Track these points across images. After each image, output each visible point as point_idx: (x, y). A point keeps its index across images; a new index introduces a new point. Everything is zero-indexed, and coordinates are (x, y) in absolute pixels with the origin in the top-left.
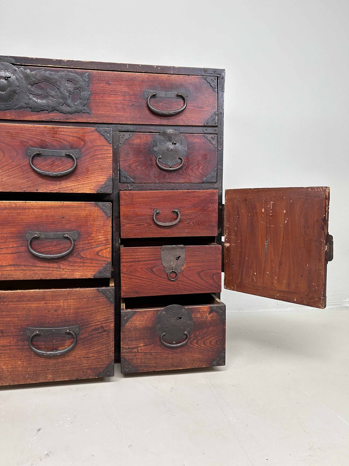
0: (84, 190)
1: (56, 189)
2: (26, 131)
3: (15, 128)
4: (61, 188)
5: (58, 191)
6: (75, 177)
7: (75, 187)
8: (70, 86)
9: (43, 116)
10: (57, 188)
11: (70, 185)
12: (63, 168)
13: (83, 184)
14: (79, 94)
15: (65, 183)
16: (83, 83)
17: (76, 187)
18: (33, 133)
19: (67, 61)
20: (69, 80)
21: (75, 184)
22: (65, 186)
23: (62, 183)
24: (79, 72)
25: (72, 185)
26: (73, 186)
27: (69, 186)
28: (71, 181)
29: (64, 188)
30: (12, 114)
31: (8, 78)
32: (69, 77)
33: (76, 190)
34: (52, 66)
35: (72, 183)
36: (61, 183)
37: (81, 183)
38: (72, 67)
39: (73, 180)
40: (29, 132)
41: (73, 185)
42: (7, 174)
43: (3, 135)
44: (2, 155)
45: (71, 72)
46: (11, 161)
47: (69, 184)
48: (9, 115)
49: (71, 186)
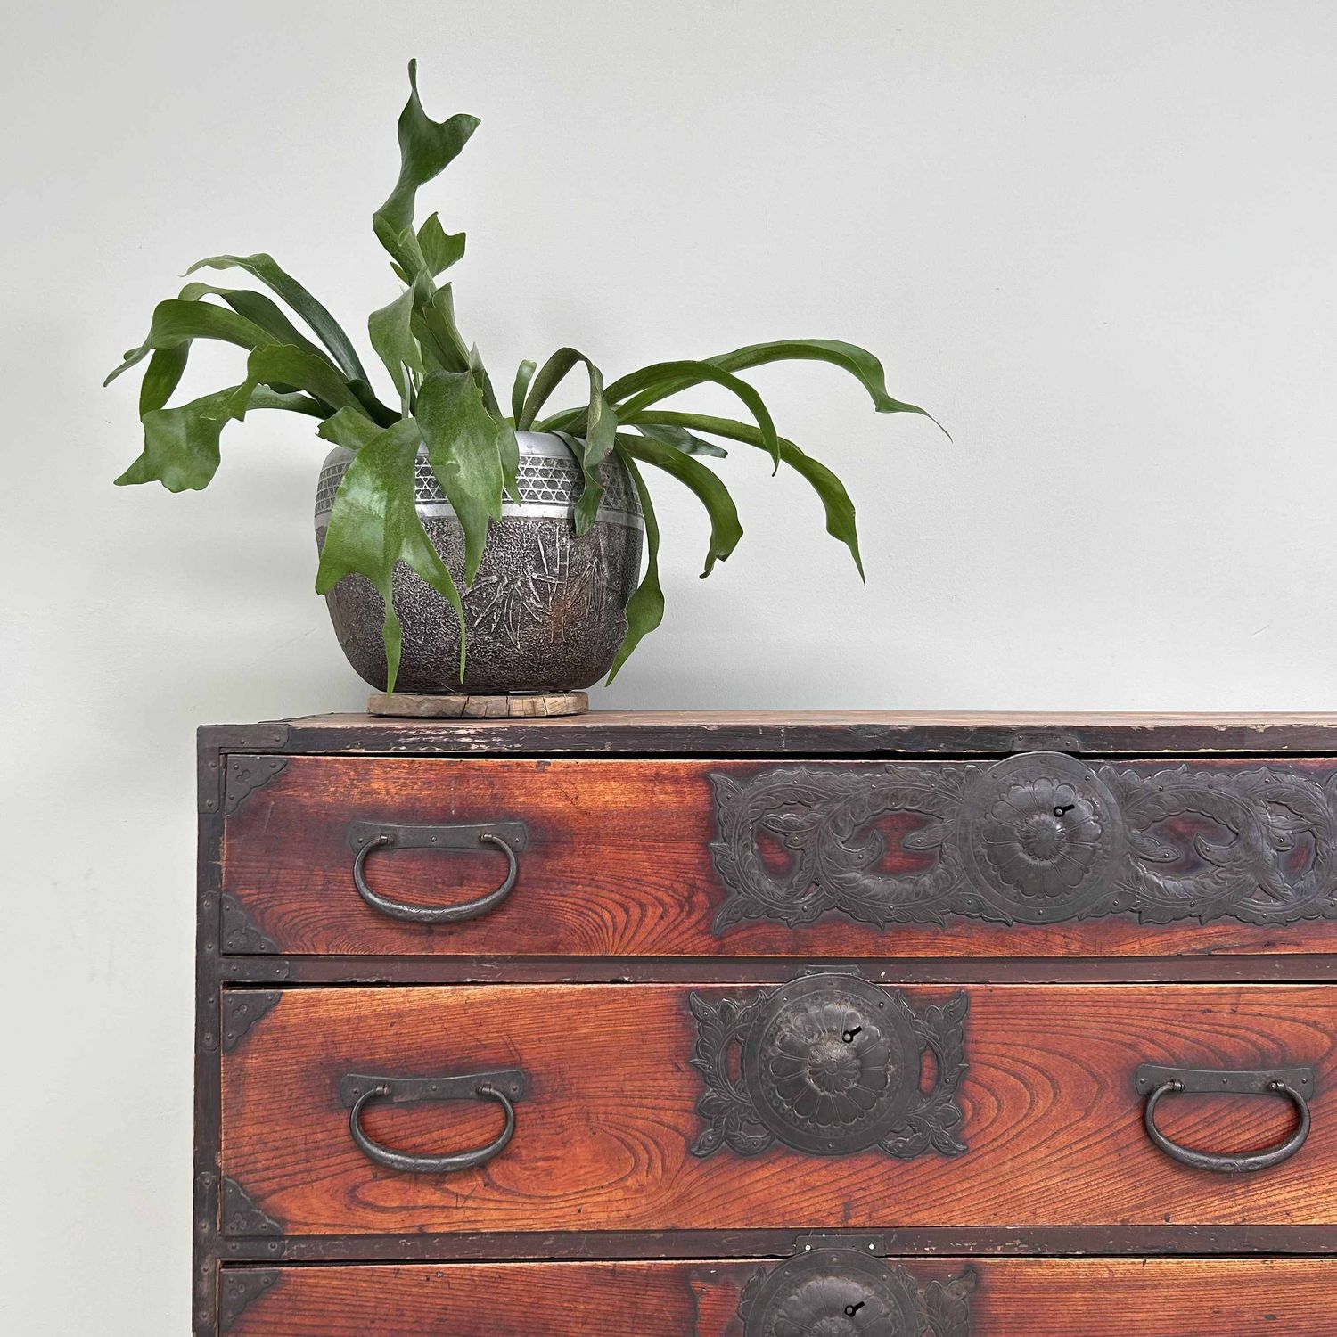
0: (1331, 1213)
1: (1231, 1214)
2: (1131, 1008)
3: (1097, 998)
4: (1251, 1209)
5: (1240, 1220)
6: (1299, 1166)
7: (1300, 1205)
8: (1280, 822)
9: (1184, 940)
10: (1235, 1209)
11: (1282, 1197)
12: (1257, 1135)
13: (1328, 1191)
14: (1310, 850)
15: (1262, 1188)
16: (1330, 810)
17: (1302, 1205)
18: (1157, 1013)
19: (1266, 730)
20: (1277, 802)
21: (1300, 1193)
22: (1262, 1202)
23: (1255, 1190)
24: (1311, 768)
25: (1288, 1196)
26: (1293, 1199)
27: (1278, 1202)
28: (1284, 1182)
29: (1260, 1207)
30: (1071, 935)
31: (1065, 809)
32: (1281, 791)
33: (1304, 1213)
34: (1211, 750)
35: (1288, 1189)
36: (1248, 1192)
37: (1320, 1188)
38: (1285, 749)
39: (1293, 1179)
40: (1142, 1012)
41: (1292, 1195)
42: (1064, 1162)
43: (1057, 1025)
44: (1052, 1095)
45: (1284, 769)
46: (1079, 1114)
47: (1278, 1192)
48: (1059, 940)
49: (1284, 1202)
